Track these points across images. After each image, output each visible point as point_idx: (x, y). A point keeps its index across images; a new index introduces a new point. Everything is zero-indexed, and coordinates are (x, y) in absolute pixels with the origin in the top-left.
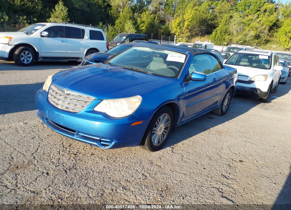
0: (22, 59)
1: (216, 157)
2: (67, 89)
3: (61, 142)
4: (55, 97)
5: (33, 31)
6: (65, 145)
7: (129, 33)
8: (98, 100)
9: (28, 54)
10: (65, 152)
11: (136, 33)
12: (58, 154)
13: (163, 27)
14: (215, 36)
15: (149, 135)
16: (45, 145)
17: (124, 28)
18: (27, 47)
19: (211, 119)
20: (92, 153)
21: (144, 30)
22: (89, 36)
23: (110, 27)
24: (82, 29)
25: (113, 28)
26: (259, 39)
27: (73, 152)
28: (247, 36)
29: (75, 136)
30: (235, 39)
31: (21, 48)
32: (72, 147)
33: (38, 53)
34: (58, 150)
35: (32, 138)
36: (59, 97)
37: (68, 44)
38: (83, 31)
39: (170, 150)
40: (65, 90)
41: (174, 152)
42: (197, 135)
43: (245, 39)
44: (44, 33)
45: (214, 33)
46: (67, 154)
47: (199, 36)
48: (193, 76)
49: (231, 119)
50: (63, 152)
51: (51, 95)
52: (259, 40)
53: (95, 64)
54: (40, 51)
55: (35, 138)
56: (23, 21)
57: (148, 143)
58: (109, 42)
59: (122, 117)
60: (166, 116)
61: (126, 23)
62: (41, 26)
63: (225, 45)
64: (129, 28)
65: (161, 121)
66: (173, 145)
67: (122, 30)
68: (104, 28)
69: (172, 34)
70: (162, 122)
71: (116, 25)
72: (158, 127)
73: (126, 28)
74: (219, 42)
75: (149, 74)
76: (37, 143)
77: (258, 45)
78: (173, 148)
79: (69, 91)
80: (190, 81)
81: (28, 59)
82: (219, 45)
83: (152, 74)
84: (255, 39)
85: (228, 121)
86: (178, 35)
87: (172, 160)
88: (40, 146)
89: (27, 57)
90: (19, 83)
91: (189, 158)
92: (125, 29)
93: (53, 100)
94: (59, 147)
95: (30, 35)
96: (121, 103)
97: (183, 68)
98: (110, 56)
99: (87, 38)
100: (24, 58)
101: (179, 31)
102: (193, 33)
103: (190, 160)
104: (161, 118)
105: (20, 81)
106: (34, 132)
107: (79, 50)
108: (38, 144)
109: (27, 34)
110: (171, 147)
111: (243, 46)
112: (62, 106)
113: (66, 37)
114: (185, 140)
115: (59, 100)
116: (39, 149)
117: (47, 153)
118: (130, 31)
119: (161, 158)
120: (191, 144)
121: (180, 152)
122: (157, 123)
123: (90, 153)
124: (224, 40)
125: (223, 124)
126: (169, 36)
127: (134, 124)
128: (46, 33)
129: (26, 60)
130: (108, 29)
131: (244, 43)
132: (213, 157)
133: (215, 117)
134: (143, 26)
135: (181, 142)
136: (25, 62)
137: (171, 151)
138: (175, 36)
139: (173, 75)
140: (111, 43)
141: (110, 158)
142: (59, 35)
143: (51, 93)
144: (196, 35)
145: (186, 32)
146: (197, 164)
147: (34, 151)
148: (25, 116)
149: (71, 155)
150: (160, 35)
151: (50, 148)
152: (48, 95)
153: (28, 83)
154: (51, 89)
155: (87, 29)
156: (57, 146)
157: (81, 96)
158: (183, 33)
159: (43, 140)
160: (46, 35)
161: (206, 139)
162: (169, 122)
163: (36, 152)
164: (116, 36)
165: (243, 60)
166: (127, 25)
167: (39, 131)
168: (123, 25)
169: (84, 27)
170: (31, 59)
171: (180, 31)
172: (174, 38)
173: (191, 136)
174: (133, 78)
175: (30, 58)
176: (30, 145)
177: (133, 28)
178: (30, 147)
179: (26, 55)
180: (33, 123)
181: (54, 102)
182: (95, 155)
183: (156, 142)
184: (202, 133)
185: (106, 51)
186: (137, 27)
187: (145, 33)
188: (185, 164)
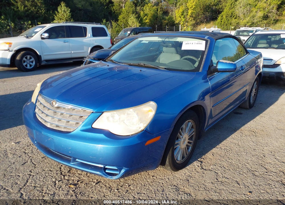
0: (24, 64)
1: (261, 171)
2: (56, 101)
3: (59, 166)
4: (43, 112)
5: (34, 34)
6: (63, 170)
7: (133, 27)
8: (96, 112)
9: (30, 58)
10: (63, 182)
11: (140, 26)
12: (53, 186)
13: (167, 18)
14: (221, 22)
15: (170, 152)
16: (38, 172)
17: (127, 23)
18: (28, 51)
19: (239, 115)
20: (97, 180)
21: (148, 22)
22: (91, 34)
23: (114, 24)
24: (84, 27)
25: (117, 24)
26: (267, 19)
27: (73, 180)
28: (255, 18)
29: (72, 163)
30: (242, 22)
31: (22, 53)
32: (71, 172)
33: (40, 56)
34: (54, 180)
35: (22, 163)
36: (47, 111)
37: (71, 44)
38: (85, 29)
39: (198, 166)
40: (54, 102)
41: (204, 168)
42: (228, 139)
43: (253, 21)
44: (44, 35)
45: (219, 18)
46: (65, 186)
47: (204, 23)
48: (220, 67)
49: (262, 112)
50: (60, 182)
51: (38, 109)
52: (267, 21)
53: (97, 62)
54: (43, 54)
55: (26, 164)
56: (28, 26)
57: (170, 164)
58: (114, 38)
59: (132, 135)
60: (190, 123)
61: (129, 18)
62: (41, 28)
63: (232, 30)
64: (133, 22)
65: (184, 130)
66: (201, 157)
67: (126, 25)
68: (108, 25)
69: (177, 24)
70: (185, 132)
71: (119, 21)
72: (180, 139)
73: (130, 22)
74: (225, 27)
75: (161, 69)
76: (28, 170)
77: (267, 25)
78: (202, 162)
79: (57, 103)
80: (216, 73)
81: (31, 63)
82: (226, 30)
83: (165, 68)
84: (263, 20)
85: (259, 116)
86: (183, 24)
87: (203, 182)
88: (30, 175)
89: (29, 62)
90: (19, 91)
91: (226, 176)
92: (129, 24)
93: (41, 116)
94: (55, 175)
95: (31, 38)
96: (128, 114)
97: (205, 57)
98: (113, 52)
99: (89, 36)
100: (27, 63)
101: (183, 20)
102: (198, 21)
103: (228, 178)
104: (183, 127)
105: (20, 89)
106: (26, 155)
107: (83, 49)
108: (29, 173)
109: (27, 37)
110: (199, 161)
111: (252, 28)
112: (51, 124)
113: (68, 37)
114: (214, 148)
115: (47, 115)
116: (30, 181)
117: (39, 186)
118: (134, 25)
119: (188, 180)
120: (223, 153)
121: (212, 168)
122: (179, 134)
123: (95, 181)
124: (231, 24)
125: (255, 119)
126: (173, 26)
127: (148, 143)
128: (46, 35)
129: (28, 65)
130: (111, 25)
131: (252, 25)
132: (257, 170)
133: (242, 111)
134: (146, 19)
135: (209, 152)
136: (28, 67)
137: (200, 168)
138: (180, 25)
139: (192, 67)
140: (116, 39)
141: (121, 187)
142: (60, 36)
143: (38, 107)
144: (201, 22)
145: (191, 20)
146: (238, 185)
147: (23, 186)
148: (19, 132)
149: (69, 187)
150: (165, 26)
151: (44, 178)
152: (35, 109)
153: (28, 91)
154: (39, 101)
155: (89, 27)
156: (52, 173)
157: (74, 109)
158: (187, 22)
159: (37, 166)
160: (47, 37)
161: (240, 144)
162: (194, 130)
163: (25, 185)
164: (120, 32)
165: (260, 41)
166: (131, 20)
167: (32, 152)
168: (127, 20)
169: (86, 24)
170: (34, 63)
171: (185, 20)
172: (179, 27)
173: (221, 142)
174: (141, 77)
175: (32, 62)
176: (18, 176)
177: (137, 22)
178: (18, 179)
179: (28, 60)
180: (27, 141)
181: (41, 118)
182: (101, 183)
183: (179, 158)
184: (233, 136)
185: (109, 47)
186: (141, 21)
187: (150, 26)
188: (222, 187)
